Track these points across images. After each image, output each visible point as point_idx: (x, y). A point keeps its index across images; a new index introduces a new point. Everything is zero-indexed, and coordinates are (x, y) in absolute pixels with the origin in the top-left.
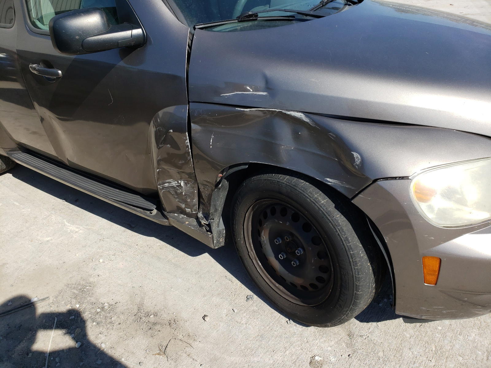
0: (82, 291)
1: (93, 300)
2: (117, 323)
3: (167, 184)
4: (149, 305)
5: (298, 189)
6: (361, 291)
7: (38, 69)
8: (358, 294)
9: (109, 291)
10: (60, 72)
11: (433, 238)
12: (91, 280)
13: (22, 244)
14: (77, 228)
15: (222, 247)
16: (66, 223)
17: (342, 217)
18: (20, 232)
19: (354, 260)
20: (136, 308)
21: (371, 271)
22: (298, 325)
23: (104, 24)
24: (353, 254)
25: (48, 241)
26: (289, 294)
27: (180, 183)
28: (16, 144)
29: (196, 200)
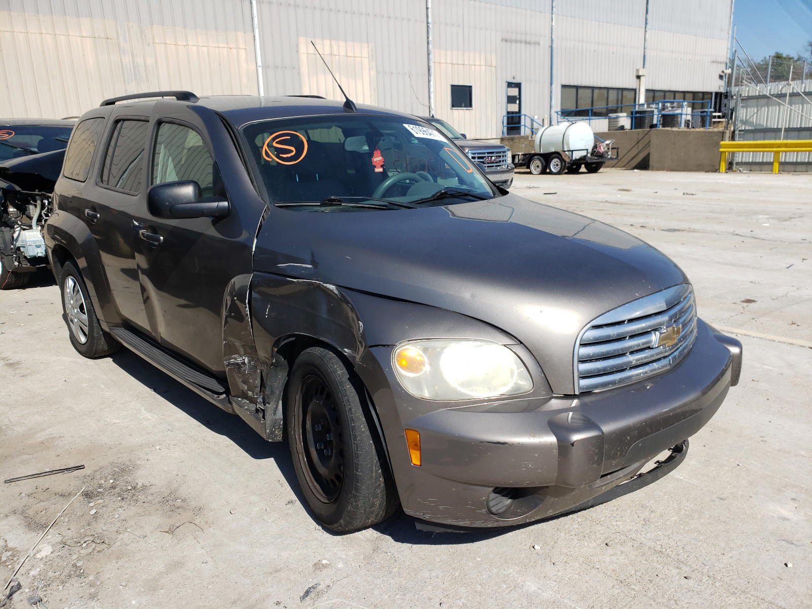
0: (123, 470)
1: (130, 479)
2: (142, 501)
3: (233, 360)
4: (183, 492)
5: (325, 361)
6: (361, 471)
7: (147, 235)
8: (358, 475)
9: (150, 474)
10: (162, 238)
11: (411, 409)
12: (139, 462)
13: (87, 422)
14: (151, 416)
15: (279, 443)
16: (143, 411)
17: (352, 388)
18: (91, 412)
19: (354, 433)
20: (169, 492)
21: (374, 451)
22: (325, 532)
23: (195, 194)
24: (354, 426)
25: (115, 423)
26: (322, 492)
27: (244, 360)
28: (122, 319)
29: (258, 382)
